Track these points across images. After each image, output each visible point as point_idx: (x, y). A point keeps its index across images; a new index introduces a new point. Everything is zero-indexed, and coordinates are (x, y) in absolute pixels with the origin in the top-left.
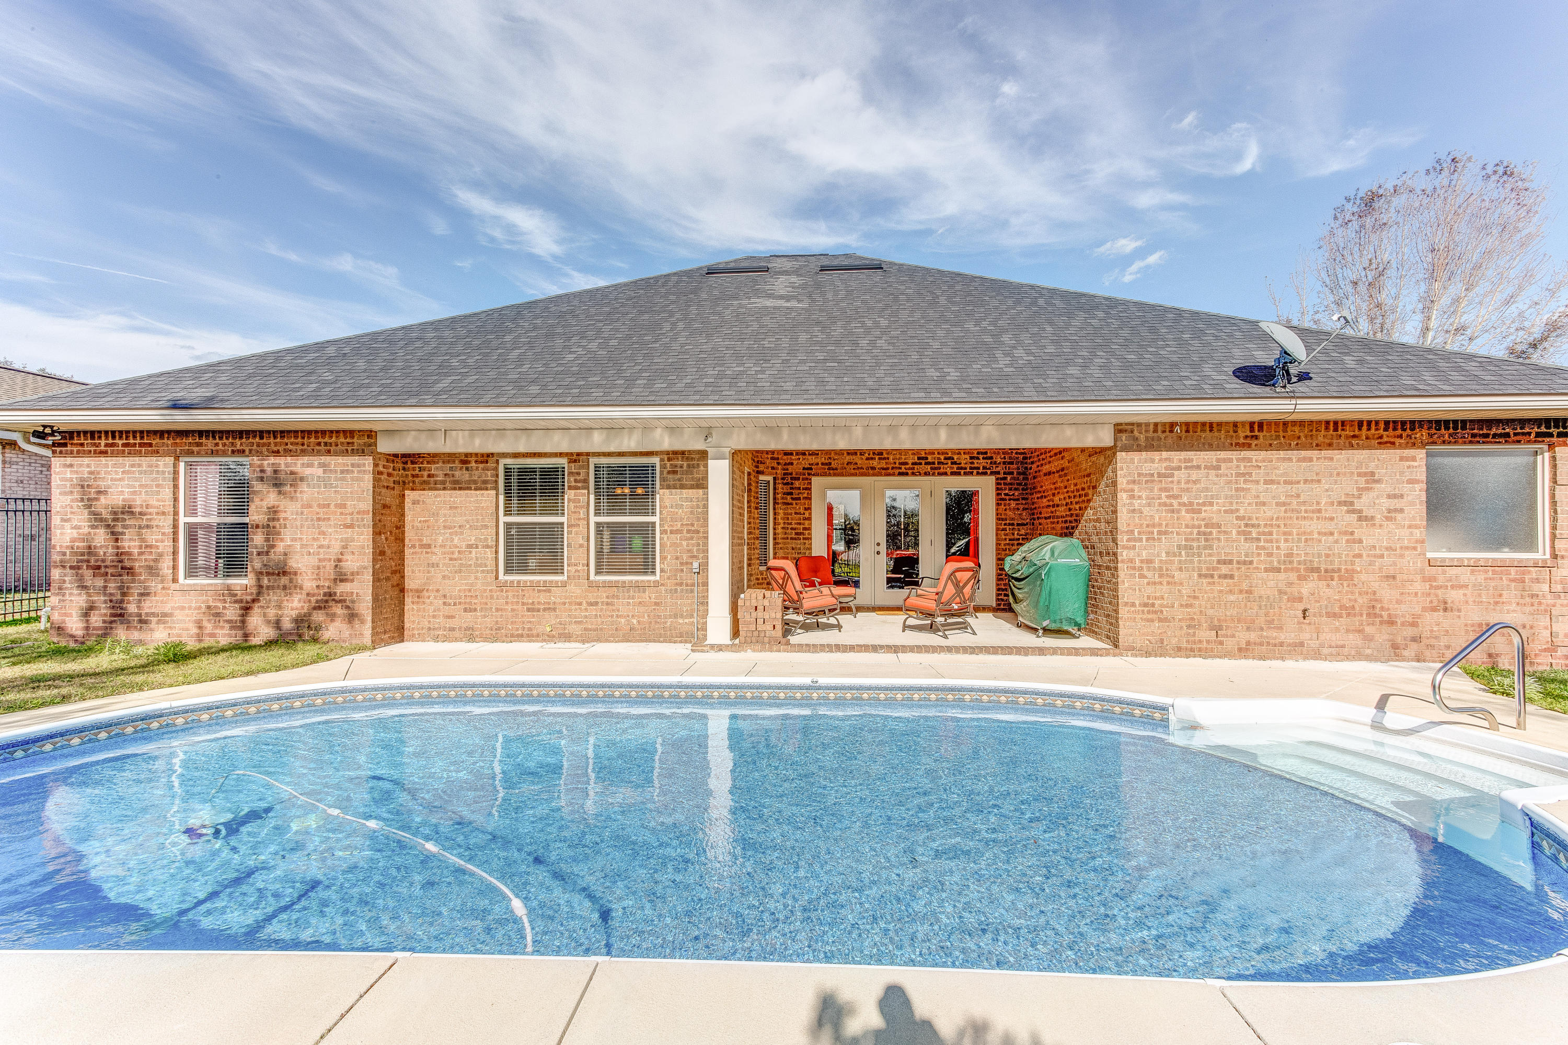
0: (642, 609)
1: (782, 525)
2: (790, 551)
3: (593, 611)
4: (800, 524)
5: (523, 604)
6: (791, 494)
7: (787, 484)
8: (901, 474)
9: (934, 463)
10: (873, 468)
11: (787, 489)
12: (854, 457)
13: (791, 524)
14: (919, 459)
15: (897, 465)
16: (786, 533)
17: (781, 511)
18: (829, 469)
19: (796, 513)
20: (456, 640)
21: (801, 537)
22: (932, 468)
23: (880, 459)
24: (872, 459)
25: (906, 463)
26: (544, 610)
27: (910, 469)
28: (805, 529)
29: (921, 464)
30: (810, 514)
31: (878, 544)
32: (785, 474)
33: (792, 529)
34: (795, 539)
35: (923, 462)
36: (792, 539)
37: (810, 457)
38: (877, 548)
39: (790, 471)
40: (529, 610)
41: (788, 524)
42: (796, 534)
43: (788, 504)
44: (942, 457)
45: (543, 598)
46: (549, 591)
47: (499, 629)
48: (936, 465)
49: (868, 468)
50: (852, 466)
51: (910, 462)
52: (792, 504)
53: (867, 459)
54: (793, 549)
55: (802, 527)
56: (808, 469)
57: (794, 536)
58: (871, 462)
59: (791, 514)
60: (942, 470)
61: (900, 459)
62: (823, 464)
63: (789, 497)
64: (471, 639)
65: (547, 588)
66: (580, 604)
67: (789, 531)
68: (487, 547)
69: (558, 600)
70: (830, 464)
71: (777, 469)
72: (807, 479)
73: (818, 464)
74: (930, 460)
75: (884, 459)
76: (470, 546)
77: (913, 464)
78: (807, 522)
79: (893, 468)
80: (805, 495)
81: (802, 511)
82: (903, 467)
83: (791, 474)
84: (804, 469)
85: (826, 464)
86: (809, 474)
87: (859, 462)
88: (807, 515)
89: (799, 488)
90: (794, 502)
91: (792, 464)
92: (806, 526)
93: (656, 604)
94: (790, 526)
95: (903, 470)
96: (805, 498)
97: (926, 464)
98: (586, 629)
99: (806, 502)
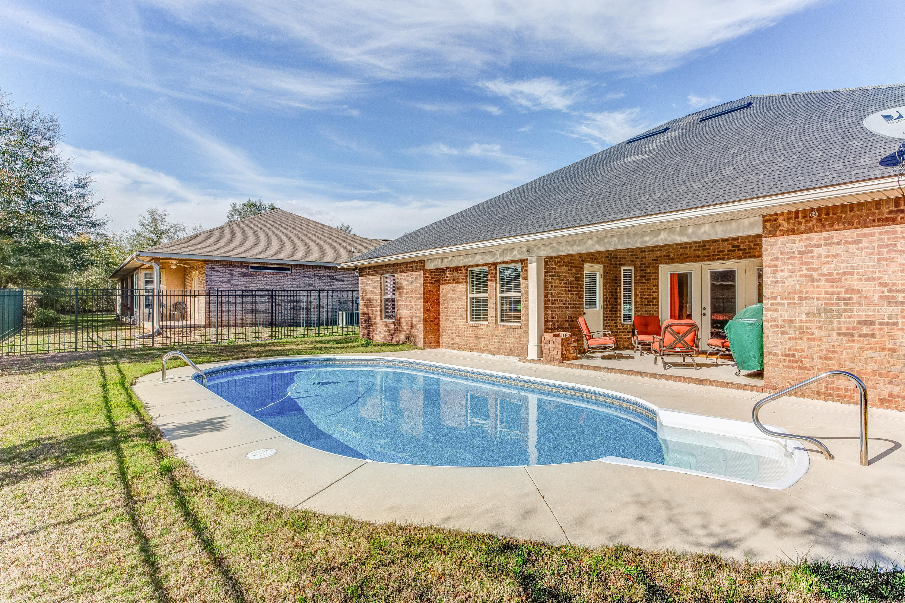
0: (515, 340)
1: (640, 296)
2: (644, 312)
3: (497, 339)
4: (650, 295)
5: (474, 334)
6: (645, 276)
7: (642, 270)
8: (719, 259)
9: (745, 249)
10: (698, 256)
11: (642, 273)
12: (685, 250)
13: (645, 295)
14: (733, 247)
15: (716, 253)
16: (642, 302)
17: (639, 288)
18: (669, 259)
19: (648, 289)
20: (454, 349)
21: (651, 304)
22: (743, 253)
23: (703, 250)
24: (698, 250)
25: (723, 251)
26: (481, 338)
27: (725, 255)
28: (653, 298)
29: (734, 251)
30: (657, 289)
31: (704, 309)
32: (641, 264)
33: (645, 298)
34: (647, 305)
35: (736, 249)
36: (645, 305)
37: (656, 253)
38: (704, 312)
39: (644, 262)
40: (476, 337)
41: (643, 295)
42: (648, 302)
43: (643, 283)
44: (752, 244)
45: (480, 332)
46: (482, 329)
47: (467, 345)
48: (747, 251)
49: (695, 257)
50: (684, 256)
51: (726, 249)
52: (645, 283)
53: (694, 250)
54: (646, 311)
55: (651, 297)
56: (655, 260)
57: (646, 303)
58: (697, 252)
59: (645, 289)
60: (751, 254)
61: (718, 248)
62: (664, 256)
63: (643, 279)
64: (459, 349)
65: (481, 327)
66: (493, 336)
67: (644, 300)
68: (463, 308)
69: (485, 334)
70: (669, 256)
71: (636, 261)
72: (655, 267)
73: (661, 256)
74: (742, 247)
75: (707, 249)
76: (458, 308)
77: (728, 251)
78: (655, 294)
79: (713, 255)
80: (654, 277)
81: (651, 287)
82: (721, 254)
83: (645, 264)
84: (653, 260)
85: (667, 256)
86: (656, 263)
87: (689, 253)
88: (654, 290)
89: (650, 273)
90: (647, 282)
91: (645, 258)
92: (654, 296)
93: (520, 338)
94: (644, 297)
95: (721, 256)
96: (653, 279)
97: (738, 250)
98: (495, 348)
99: (654, 281)
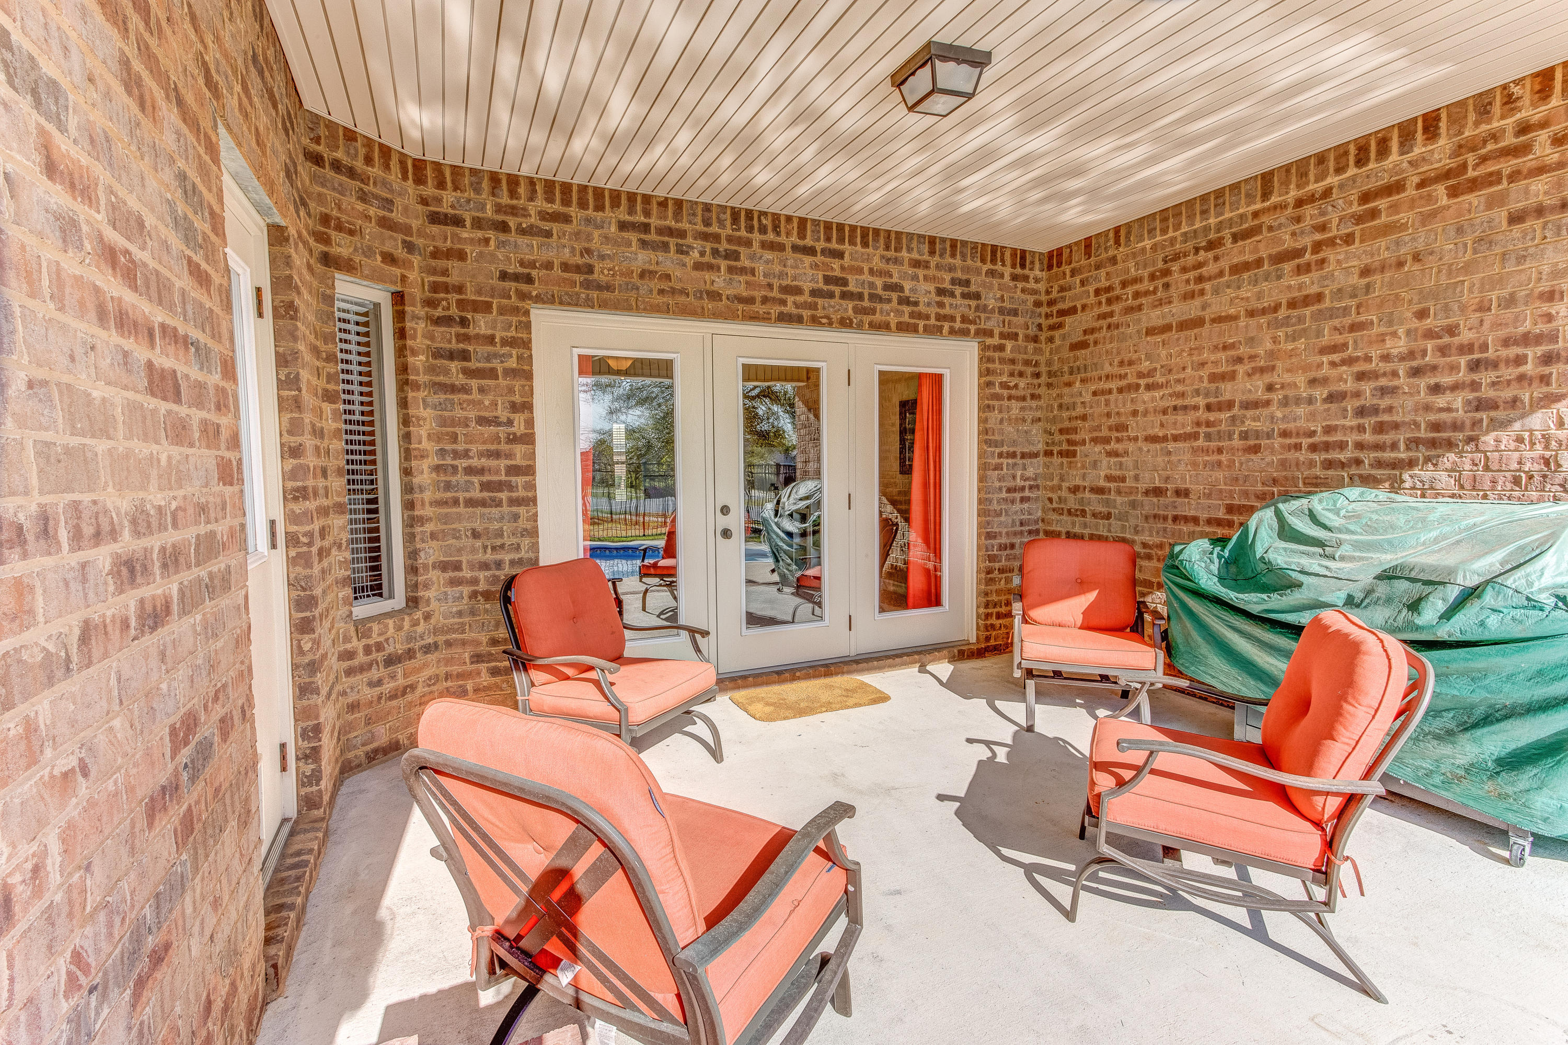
1: (436, 461)
2: (466, 542)
4: (497, 455)
6: (464, 356)
7: (447, 321)
8: (785, 319)
9: (860, 297)
10: (714, 296)
11: (447, 337)
12: (661, 256)
13: (466, 454)
14: (828, 280)
15: (775, 294)
16: (448, 486)
17: (427, 413)
18: (587, 285)
19: (482, 421)
21: (504, 495)
22: (856, 310)
23: (730, 270)
24: (710, 267)
25: (798, 291)
27: (806, 305)
28: (514, 470)
29: (831, 295)
30: (530, 423)
31: (725, 510)
32: (435, 287)
33: (469, 471)
34: (483, 503)
35: (837, 290)
36: (470, 503)
37: (523, 241)
38: (724, 522)
39: (454, 279)
41: (456, 454)
42: (485, 486)
43: (453, 389)
44: (879, 282)
48: (866, 303)
49: (699, 295)
50: (655, 284)
51: (807, 286)
52: (465, 390)
53: (698, 266)
54: (475, 535)
55: (503, 463)
56: (516, 277)
57: (476, 494)
58: (708, 276)
59: (465, 423)
60: (878, 317)
61: (781, 275)
62: (565, 267)
63: (454, 366)
67: (461, 478)
70: (590, 269)
71: (407, 265)
72: (516, 310)
73: (549, 266)
74: (852, 287)
75: (743, 271)
77: (814, 293)
78: (519, 450)
79: (765, 300)
80: (512, 363)
81: (503, 414)
82: (790, 299)
83: (460, 289)
84: (504, 276)
85: (578, 269)
86: (523, 296)
87: (678, 273)
88: (519, 427)
89: (491, 340)
90: (474, 383)
91: (461, 256)
92: (519, 461)
94: (462, 463)
95: (790, 308)
96: (511, 373)
97: (844, 296)
99: (517, 384)
